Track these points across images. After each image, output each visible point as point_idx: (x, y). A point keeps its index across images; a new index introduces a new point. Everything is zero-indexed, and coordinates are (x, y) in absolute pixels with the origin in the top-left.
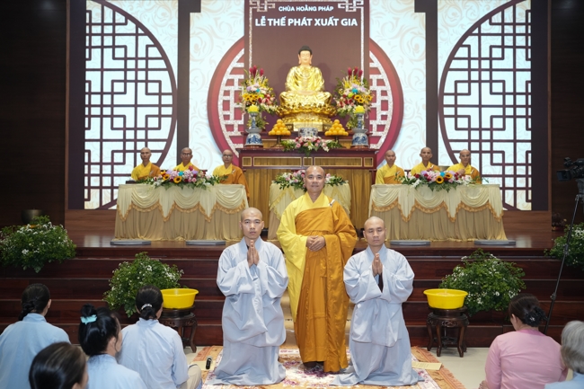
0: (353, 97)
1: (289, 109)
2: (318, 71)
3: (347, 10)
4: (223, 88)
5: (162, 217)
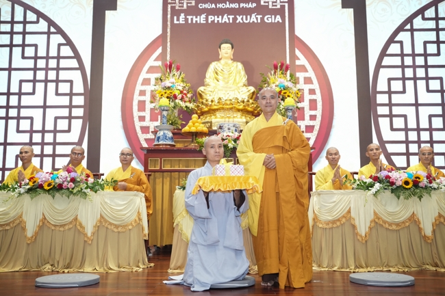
0: (280, 92)
1: (207, 105)
2: (240, 66)
3: (270, 7)
4: (139, 87)
5: (26, 236)
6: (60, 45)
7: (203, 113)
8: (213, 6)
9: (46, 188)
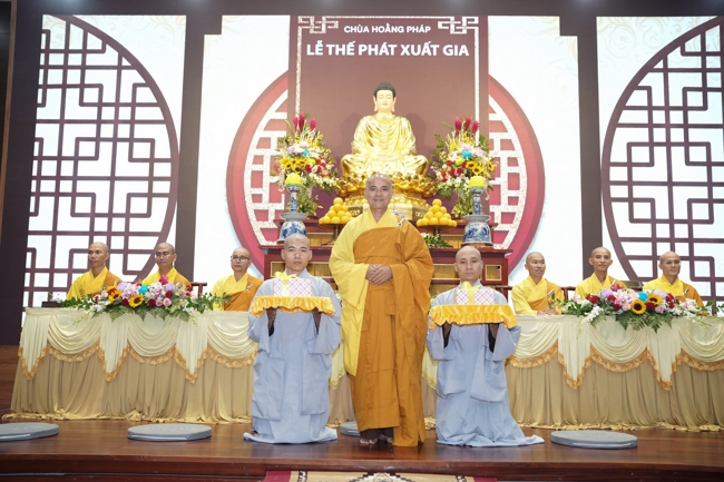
0: (464, 164)
1: (355, 183)
2: (405, 123)
3: (452, 32)
4: (253, 151)
5: (104, 371)
6: (135, 86)
7: (349, 194)
8: (366, 29)
9: (133, 304)
